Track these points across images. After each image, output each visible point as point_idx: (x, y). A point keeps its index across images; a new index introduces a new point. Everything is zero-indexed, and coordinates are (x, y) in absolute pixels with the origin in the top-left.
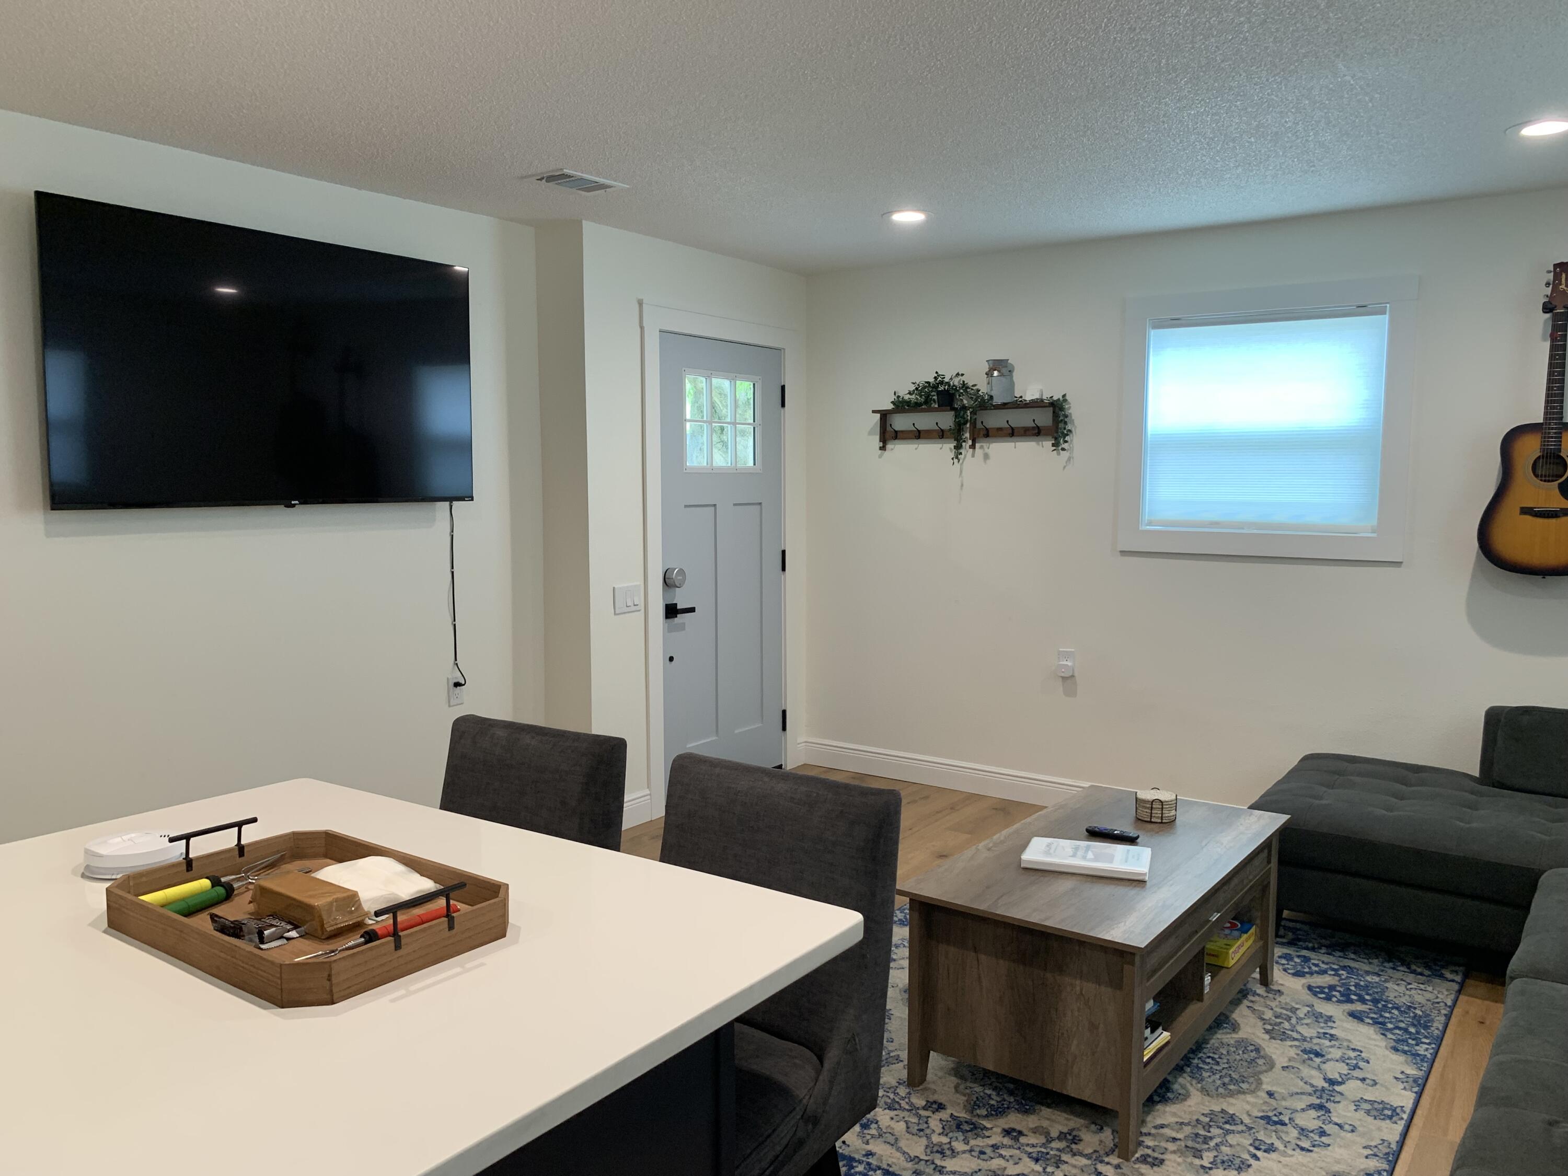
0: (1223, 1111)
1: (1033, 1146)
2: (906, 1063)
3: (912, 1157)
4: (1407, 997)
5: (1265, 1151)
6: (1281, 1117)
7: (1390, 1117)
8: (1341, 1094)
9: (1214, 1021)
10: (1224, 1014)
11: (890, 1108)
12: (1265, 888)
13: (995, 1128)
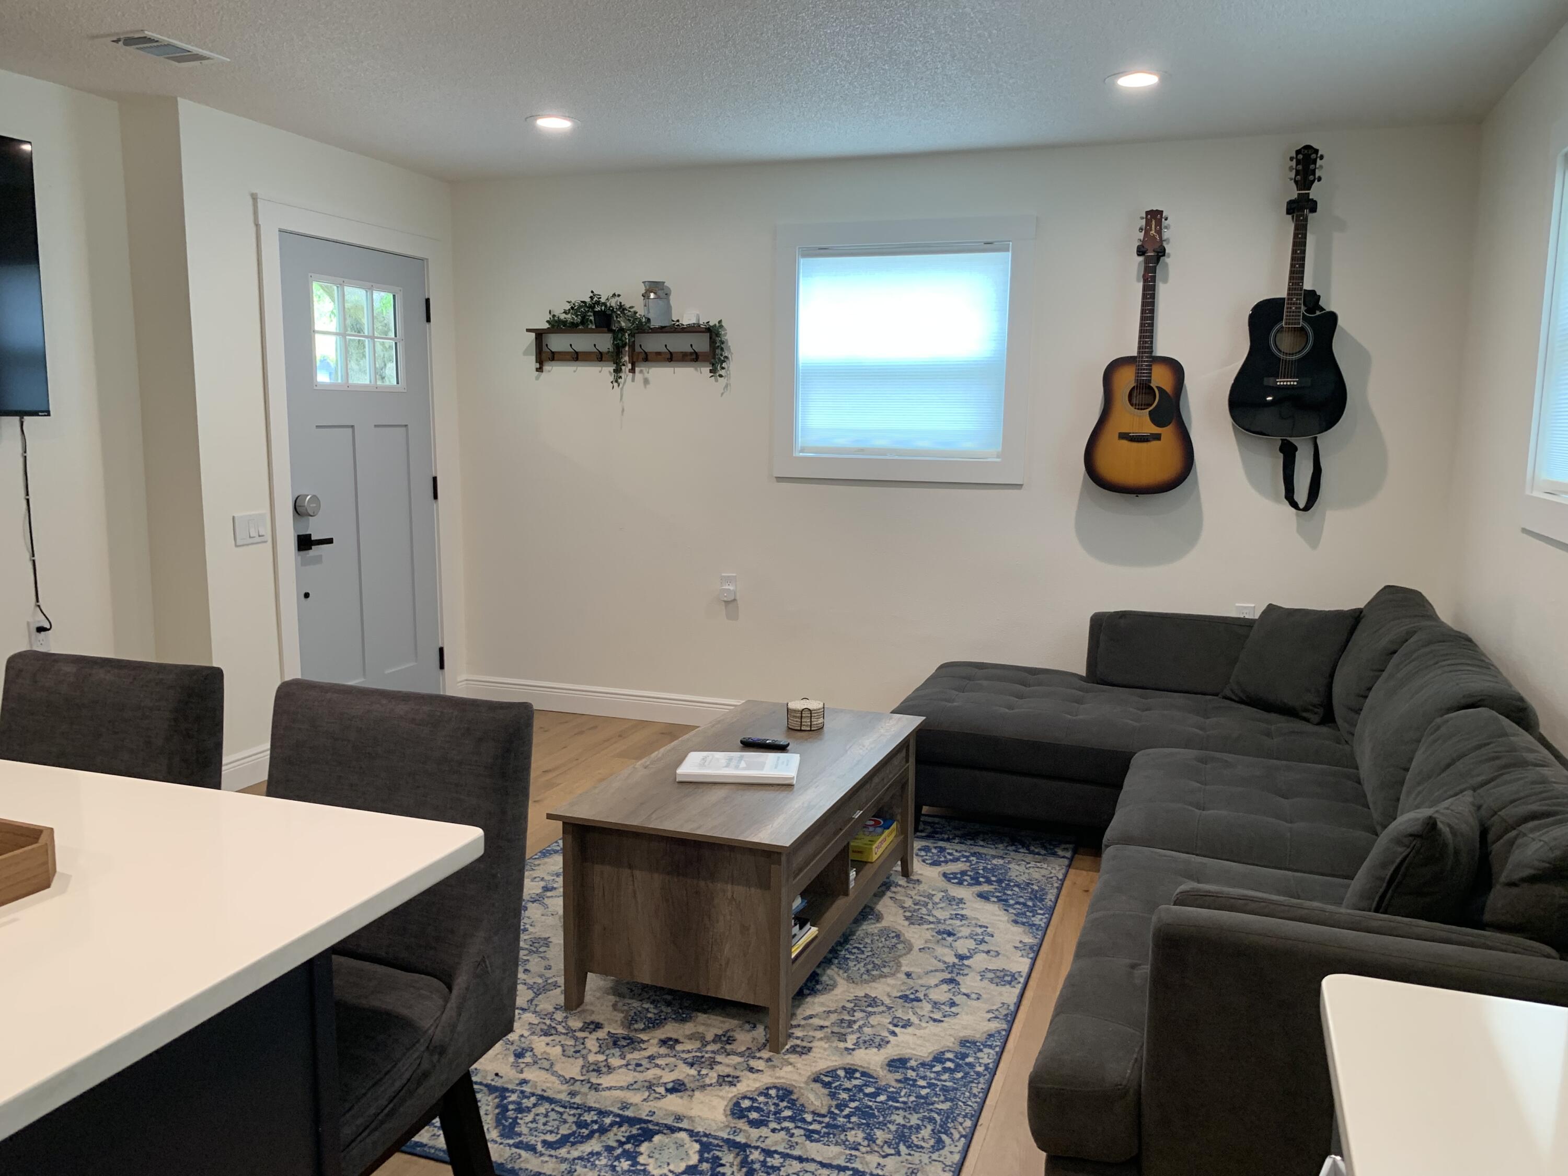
0: (866, 996)
1: (689, 1052)
2: (563, 988)
3: (568, 1078)
4: (1026, 875)
5: (902, 1027)
6: (917, 995)
7: (1010, 983)
8: (969, 967)
9: (860, 914)
10: (869, 907)
11: (546, 1034)
12: (904, 786)
13: (651, 1042)
